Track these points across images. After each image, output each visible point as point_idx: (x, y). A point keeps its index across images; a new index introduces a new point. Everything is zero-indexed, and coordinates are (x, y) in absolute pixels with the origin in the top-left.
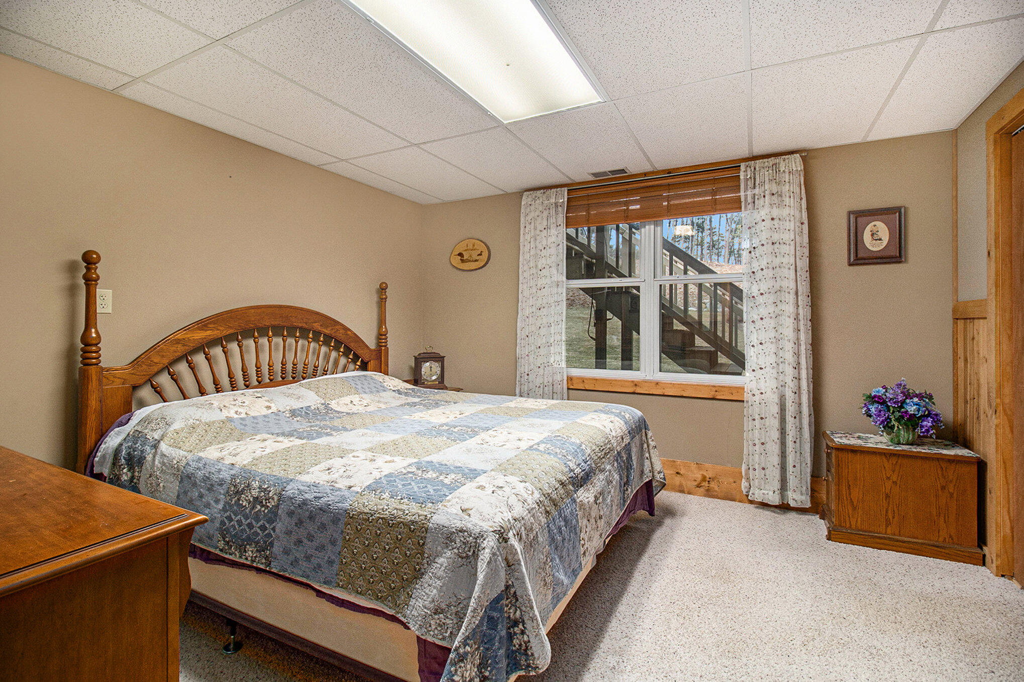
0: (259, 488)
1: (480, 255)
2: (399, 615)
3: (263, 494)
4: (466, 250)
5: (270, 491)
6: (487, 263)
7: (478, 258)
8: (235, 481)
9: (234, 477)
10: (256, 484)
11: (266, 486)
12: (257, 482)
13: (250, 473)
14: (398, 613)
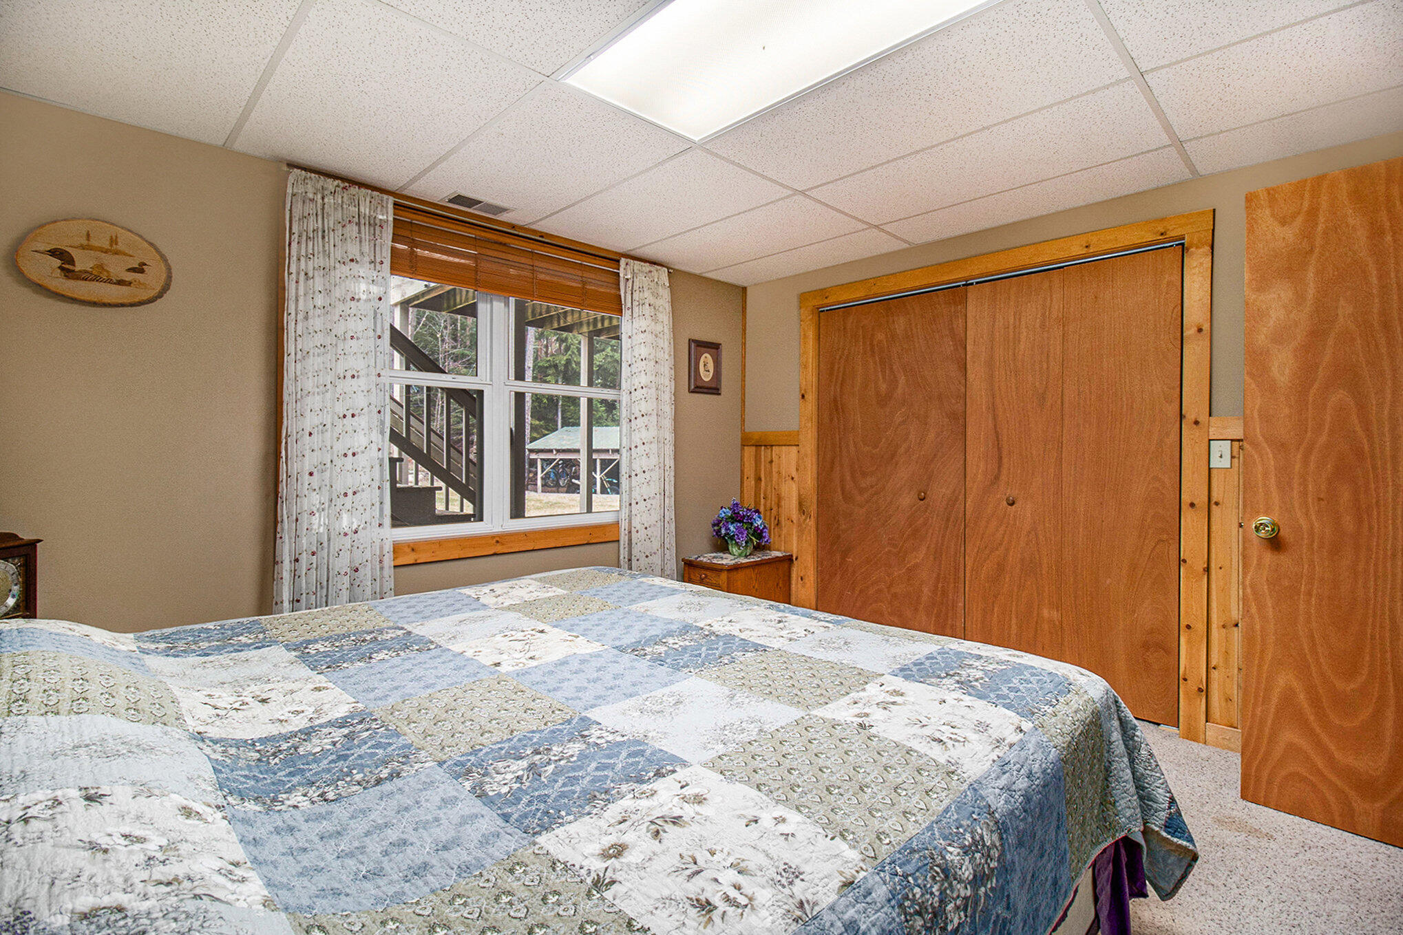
0: (965, 853)
1: (140, 270)
2: (1117, 835)
3: (978, 855)
4: (83, 247)
5: (982, 837)
6: (160, 295)
7: (129, 277)
8: (913, 901)
9: (899, 899)
10: (953, 854)
11: (968, 836)
12: (950, 849)
13: (913, 851)
14: (1114, 835)
